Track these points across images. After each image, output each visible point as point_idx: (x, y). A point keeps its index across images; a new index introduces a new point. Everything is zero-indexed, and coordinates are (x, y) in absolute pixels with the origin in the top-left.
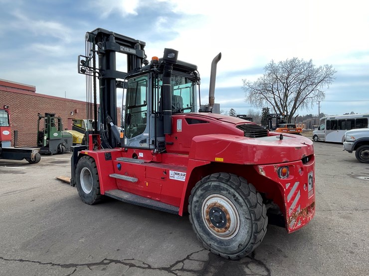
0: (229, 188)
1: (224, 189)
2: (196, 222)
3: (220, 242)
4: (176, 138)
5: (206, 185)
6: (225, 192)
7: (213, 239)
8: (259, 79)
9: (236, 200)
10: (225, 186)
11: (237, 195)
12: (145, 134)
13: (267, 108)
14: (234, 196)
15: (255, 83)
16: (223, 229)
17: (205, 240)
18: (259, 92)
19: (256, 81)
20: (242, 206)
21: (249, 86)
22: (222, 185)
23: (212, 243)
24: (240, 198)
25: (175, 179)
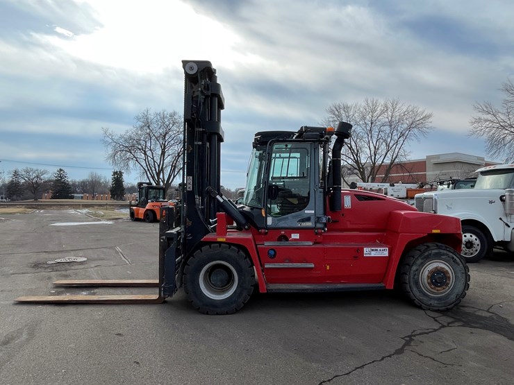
0: (448, 253)
1: (444, 254)
2: (415, 289)
3: (439, 299)
4: (343, 215)
5: (426, 254)
6: (444, 257)
7: (431, 298)
8: (127, 132)
9: (455, 261)
10: (445, 252)
11: (455, 257)
12: (309, 212)
13: (120, 172)
14: (453, 258)
15: (121, 137)
16: (444, 287)
17: (425, 302)
18: (127, 149)
19: (123, 133)
20: (459, 265)
21: (112, 139)
22: (442, 251)
23: (432, 302)
24: (457, 259)
25: (372, 255)
